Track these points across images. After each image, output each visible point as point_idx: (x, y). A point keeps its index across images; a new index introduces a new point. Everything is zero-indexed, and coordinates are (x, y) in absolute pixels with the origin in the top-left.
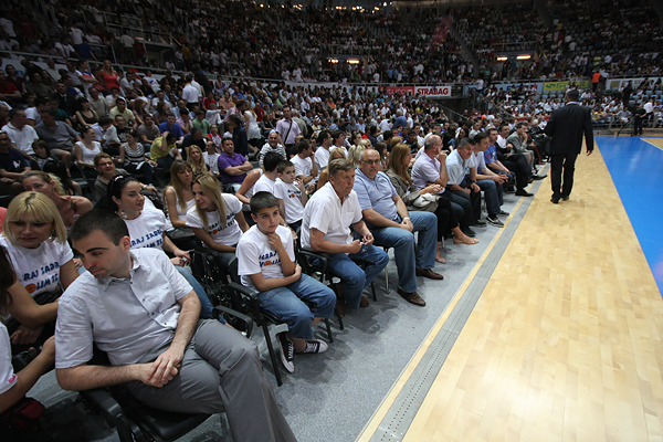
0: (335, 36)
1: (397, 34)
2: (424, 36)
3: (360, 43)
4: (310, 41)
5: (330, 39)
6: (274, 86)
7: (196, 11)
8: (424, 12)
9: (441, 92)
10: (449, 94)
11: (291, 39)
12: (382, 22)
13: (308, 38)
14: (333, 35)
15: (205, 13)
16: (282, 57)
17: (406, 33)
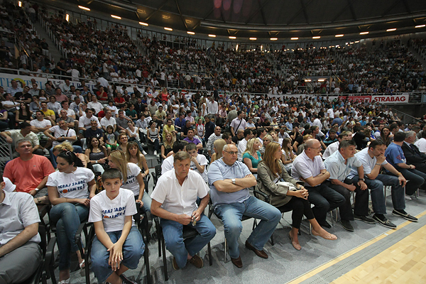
0: (311, 65)
1: (362, 59)
2: (387, 60)
3: (330, 68)
4: (293, 70)
5: (307, 68)
6: (258, 97)
7: (228, 59)
8: (388, 44)
9: (397, 99)
10: (407, 101)
11: (280, 70)
12: (350, 53)
13: (291, 68)
14: (310, 65)
15: (232, 60)
16: (271, 80)
17: (371, 59)
